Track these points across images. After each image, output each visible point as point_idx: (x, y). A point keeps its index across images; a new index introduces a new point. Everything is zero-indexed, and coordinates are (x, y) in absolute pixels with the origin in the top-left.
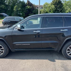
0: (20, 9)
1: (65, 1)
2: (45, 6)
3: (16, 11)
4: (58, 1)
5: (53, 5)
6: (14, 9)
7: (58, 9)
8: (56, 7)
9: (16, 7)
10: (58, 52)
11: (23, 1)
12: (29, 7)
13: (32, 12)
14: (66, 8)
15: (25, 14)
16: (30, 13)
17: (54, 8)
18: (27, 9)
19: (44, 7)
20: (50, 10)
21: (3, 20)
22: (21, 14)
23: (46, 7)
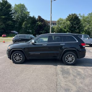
0: (29, 25)
1: (84, 17)
2: (59, 22)
3: (25, 28)
4: (75, 17)
5: (68, 21)
6: (23, 26)
7: (75, 26)
8: (72, 23)
9: (25, 23)
10: (60, 60)
11: (33, 17)
12: (40, 23)
13: (43, 29)
14: (84, 25)
15: (36, 31)
16: (42, 31)
17: (70, 25)
18: (38, 26)
19: (58, 24)
20: (65, 26)
21: (14, 38)
22: (31, 31)
23: (61, 24)
